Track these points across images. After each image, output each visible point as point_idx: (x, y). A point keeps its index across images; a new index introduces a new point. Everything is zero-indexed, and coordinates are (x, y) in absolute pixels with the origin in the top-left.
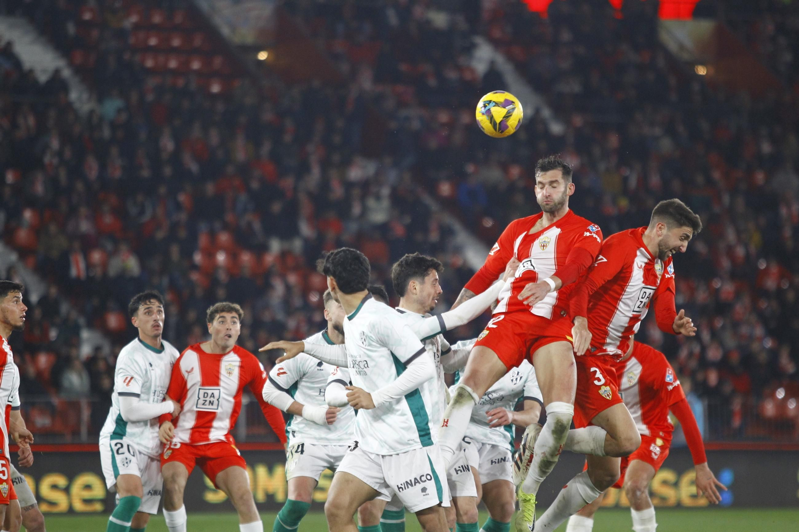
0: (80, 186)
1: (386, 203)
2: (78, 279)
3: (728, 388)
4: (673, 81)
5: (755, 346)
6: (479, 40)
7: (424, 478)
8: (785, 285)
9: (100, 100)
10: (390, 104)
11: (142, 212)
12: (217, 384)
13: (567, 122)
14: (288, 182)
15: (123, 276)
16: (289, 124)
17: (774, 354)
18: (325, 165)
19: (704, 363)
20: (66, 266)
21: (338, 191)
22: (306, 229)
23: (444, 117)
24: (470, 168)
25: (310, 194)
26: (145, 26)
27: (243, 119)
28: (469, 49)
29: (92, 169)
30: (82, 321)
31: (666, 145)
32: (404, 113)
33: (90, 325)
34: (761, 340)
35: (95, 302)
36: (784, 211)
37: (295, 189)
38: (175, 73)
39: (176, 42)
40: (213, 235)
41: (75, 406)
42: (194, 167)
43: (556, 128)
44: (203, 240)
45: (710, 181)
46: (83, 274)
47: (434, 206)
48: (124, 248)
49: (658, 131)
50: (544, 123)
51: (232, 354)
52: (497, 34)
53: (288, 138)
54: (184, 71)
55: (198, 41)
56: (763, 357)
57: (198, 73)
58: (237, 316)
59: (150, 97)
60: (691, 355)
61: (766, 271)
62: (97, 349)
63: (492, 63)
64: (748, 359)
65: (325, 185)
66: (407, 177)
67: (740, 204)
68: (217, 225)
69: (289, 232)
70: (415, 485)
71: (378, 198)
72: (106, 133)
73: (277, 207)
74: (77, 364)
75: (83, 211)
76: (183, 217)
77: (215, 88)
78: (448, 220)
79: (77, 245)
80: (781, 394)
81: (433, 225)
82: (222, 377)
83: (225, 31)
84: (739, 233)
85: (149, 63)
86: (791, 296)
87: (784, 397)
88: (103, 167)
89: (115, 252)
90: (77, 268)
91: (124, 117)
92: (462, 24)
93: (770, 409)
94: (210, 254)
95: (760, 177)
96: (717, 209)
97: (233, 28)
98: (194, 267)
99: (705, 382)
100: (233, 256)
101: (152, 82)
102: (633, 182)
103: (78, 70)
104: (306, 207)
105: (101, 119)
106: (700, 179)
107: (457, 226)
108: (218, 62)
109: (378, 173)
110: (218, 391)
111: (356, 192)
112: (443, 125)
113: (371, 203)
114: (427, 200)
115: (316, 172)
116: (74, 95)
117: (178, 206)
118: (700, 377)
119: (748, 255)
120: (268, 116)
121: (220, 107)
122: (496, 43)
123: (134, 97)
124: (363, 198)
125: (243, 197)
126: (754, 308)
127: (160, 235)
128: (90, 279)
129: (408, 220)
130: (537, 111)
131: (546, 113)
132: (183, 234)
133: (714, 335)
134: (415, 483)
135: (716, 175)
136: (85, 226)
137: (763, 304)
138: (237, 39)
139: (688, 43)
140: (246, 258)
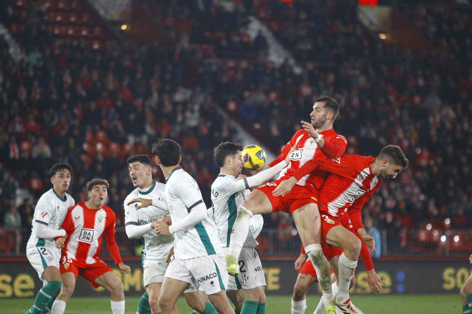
0: (15, 104)
1: (197, 114)
2: (14, 159)
3: (398, 224)
4: (366, 43)
5: (414, 199)
6: (252, 18)
7: (212, 276)
8: (432, 163)
9: (27, 53)
10: (199, 56)
11: (52, 120)
12: (93, 228)
13: (304, 66)
14: (139, 102)
15: (41, 157)
16: (140, 67)
17: (425, 203)
18: (161, 92)
19: (384, 209)
20: (8, 151)
21: (168, 107)
22: (149, 130)
23: (231, 64)
24: (247, 94)
25: (152, 109)
26: (54, 9)
27: (112, 65)
28: (247, 23)
29: (23, 94)
30: (17, 184)
31: (362, 80)
32: (207, 61)
33: (22, 187)
34: (417, 195)
35: (25, 173)
36: (431, 119)
37: (143, 106)
38: (72, 37)
39: (73, 19)
40: (94, 133)
41: (13, 234)
42: (83, 93)
43: (297, 70)
44: (88, 136)
45: (388, 102)
46: (17, 156)
47: (225, 116)
48: (41, 140)
49: (357, 72)
50: (291, 68)
51: (102, 209)
52: (262, 14)
53: (139, 76)
54: (77, 36)
55: (85, 19)
56: (419, 206)
57: (86, 37)
58: (106, 187)
59: (57, 52)
60: (376, 204)
61: (421, 155)
62: (26, 200)
63: (260, 32)
64: (410, 206)
65: (161, 104)
66: (209, 99)
67: (406, 116)
68: (97, 127)
69: (139, 131)
70: (207, 280)
71: (192, 111)
72: (31, 73)
73: (132, 117)
74: (14, 209)
75: (17, 118)
76: (77, 122)
77: (96, 46)
78: (234, 124)
79: (13, 139)
80: (429, 227)
81: (225, 127)
82: (96, 223)
83: (102, 12)
84: (405, 132)
85: (57, 31)
86: (435, 169)
87: (432, 229)
88: (29, 92)
89: (37, 143)
90: (14, 152)
91: (42, 63)
92: (242, 9)
93: (423, 236)
94: (93, 144)
95: (417, 99)
96: (392, 118)
97: (107, 11)
98: (83, 152)
99: (385, 220)
100: (107, 145)
101: (58, 43)
102: (343, 102)
103: (14, 35)
104: (150, 117)
105: (28, 64)
106: (382, 101)
107: (239, 128)
108: (97, 30)
109: (192, 97)
110: (93, 231)
111: (179, 108)
112: (230, 69)
113: (188, 114)
114: (221, 112)
115: (155, 96)
116: (12, 50)
117: (74, 116)
118: (382, 217)
119: (410, 146)
120: (127, 63)
121: (99, 57)
122: (262, 20)
123: (48, 51)
124: (183, 112)
125: (113, 111)
126: (414, 177)
127: (63, 133)
128: (21, 159)
129: (209, 124)
130: (286, 60)
131: (292, 61)
132: (76, 132)
133: (390, 192)
134: (207, 279)
135: (392, 98)
136: (19, 128)
137: (419, 174)
138: (108, 18)
139: (375, 20)
140: (114, 146)
